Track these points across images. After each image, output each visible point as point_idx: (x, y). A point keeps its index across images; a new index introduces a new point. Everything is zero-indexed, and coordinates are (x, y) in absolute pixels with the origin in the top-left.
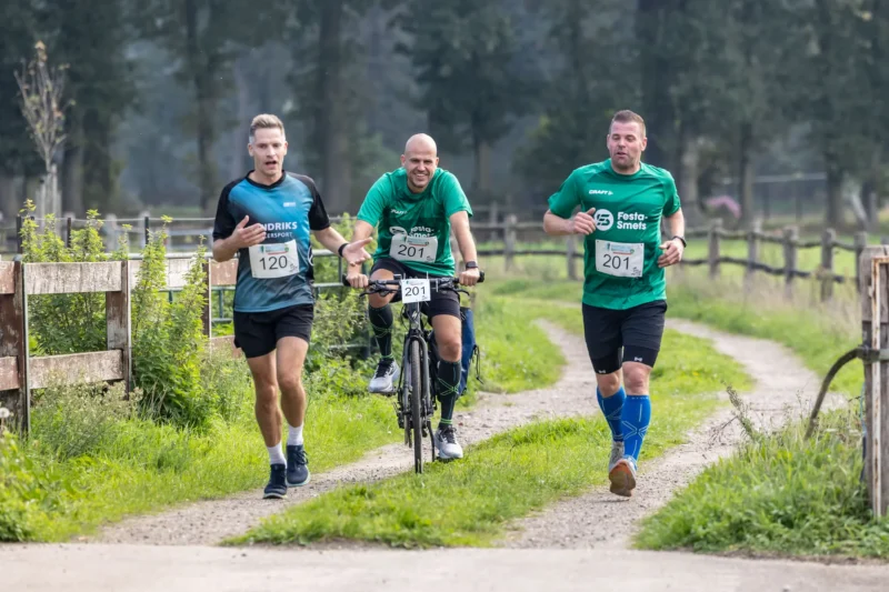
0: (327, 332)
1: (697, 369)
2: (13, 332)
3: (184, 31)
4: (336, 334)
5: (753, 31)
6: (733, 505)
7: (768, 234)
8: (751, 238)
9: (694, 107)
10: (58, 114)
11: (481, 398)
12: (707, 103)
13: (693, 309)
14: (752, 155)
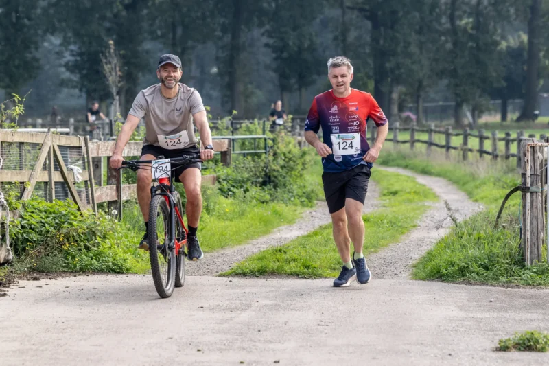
0: (251, 173)
1: (413, 191)
2: (115, 174)
3: (171, 36)
4: (256, 175)
5: (423, 39)
6: (459, 259)
7: (437, 129)
8: (430, 131)
9: (397, 72)
10: (119, 73)
11: (317, 204)
12: (402, 71)
13: (404, 163)
14: (422, 94)
